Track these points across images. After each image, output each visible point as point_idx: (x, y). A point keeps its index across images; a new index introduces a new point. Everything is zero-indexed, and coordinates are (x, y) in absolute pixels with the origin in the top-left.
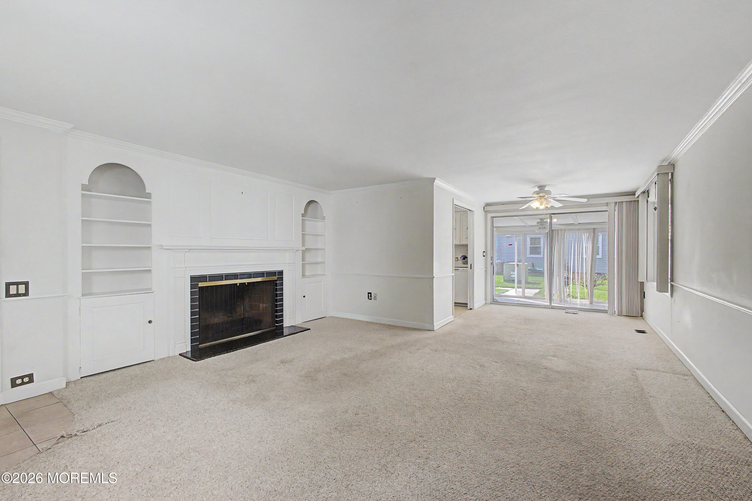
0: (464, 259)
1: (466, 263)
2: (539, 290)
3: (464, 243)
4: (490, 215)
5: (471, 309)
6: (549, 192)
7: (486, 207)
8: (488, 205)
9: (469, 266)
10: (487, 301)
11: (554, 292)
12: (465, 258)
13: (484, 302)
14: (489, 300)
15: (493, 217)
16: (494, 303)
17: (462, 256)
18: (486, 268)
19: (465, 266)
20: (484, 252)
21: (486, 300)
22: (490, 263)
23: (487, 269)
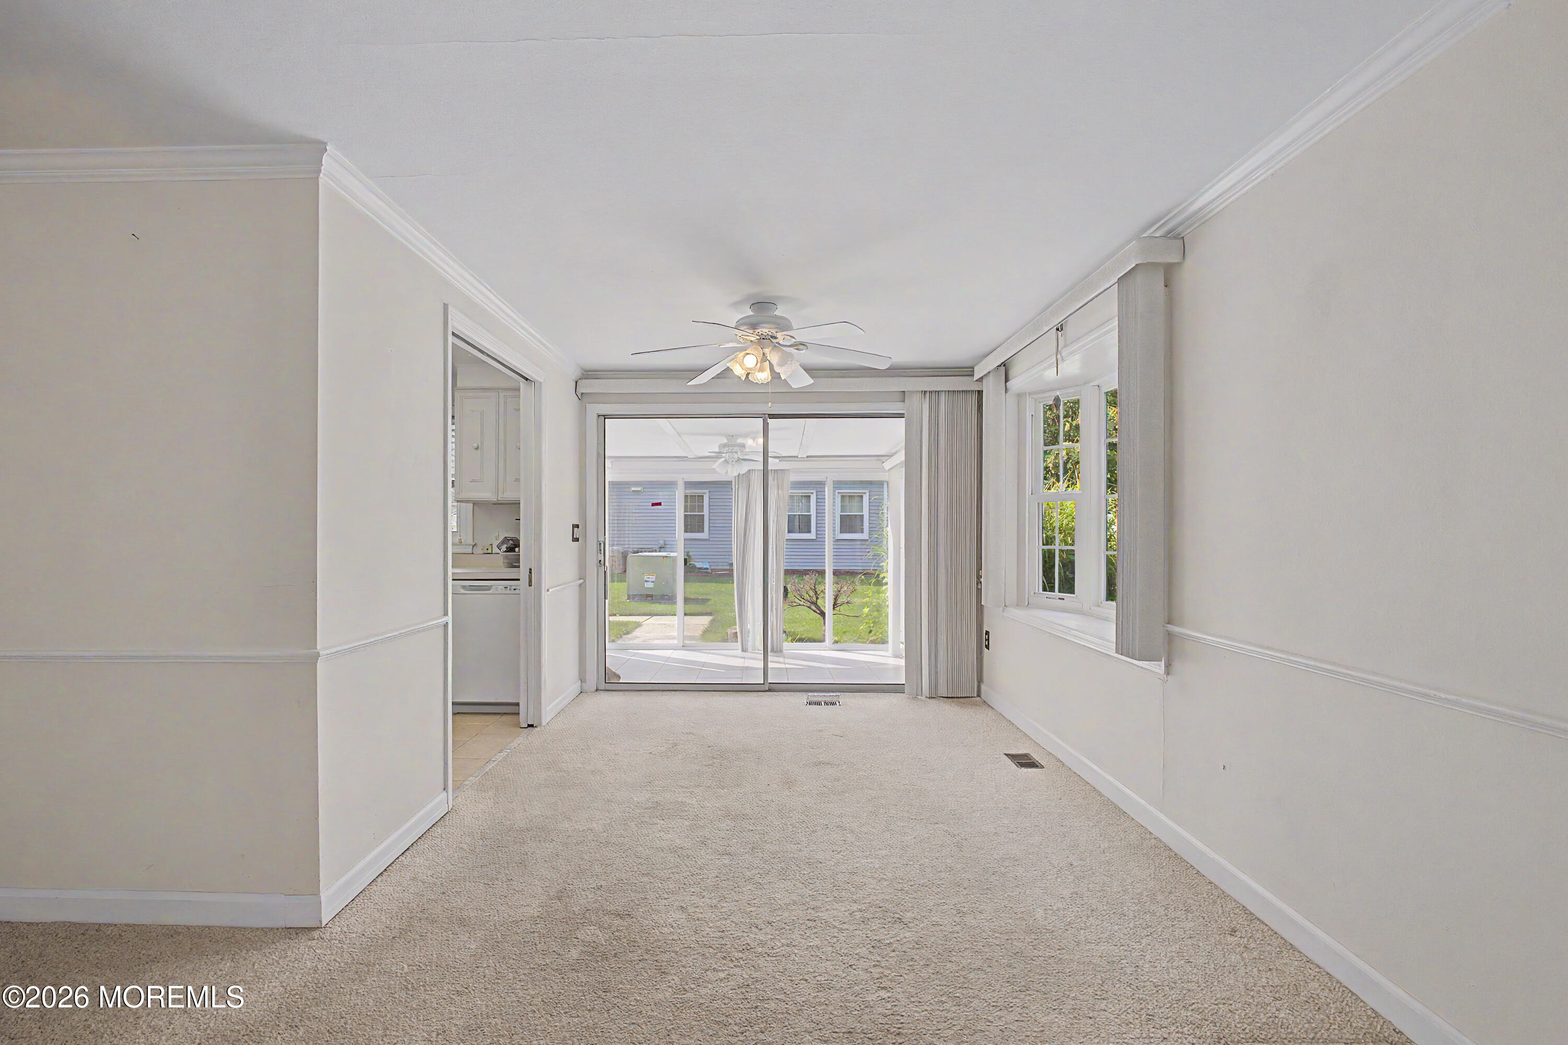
0: (511, 549)
1: (514, 564)
2: (709, 618)
3: (509, 496)
4: (596, 409)
5: (532, 726)
6: (783, 325)
7: (584, 381)
8: (588, 374)
9: (523, 573)
10: (585, 682)
11: (749, 627)
12: (513, 546)
13: (575, 687)
14: (592, 678)
15: (605, 417)
16: (609, 687)
17: (506, 540)
18: (582, 577)
19: (511, 573)
20: (577, 526)
21: (582, 680)
22: (595, 562)
23: (585, 581)
